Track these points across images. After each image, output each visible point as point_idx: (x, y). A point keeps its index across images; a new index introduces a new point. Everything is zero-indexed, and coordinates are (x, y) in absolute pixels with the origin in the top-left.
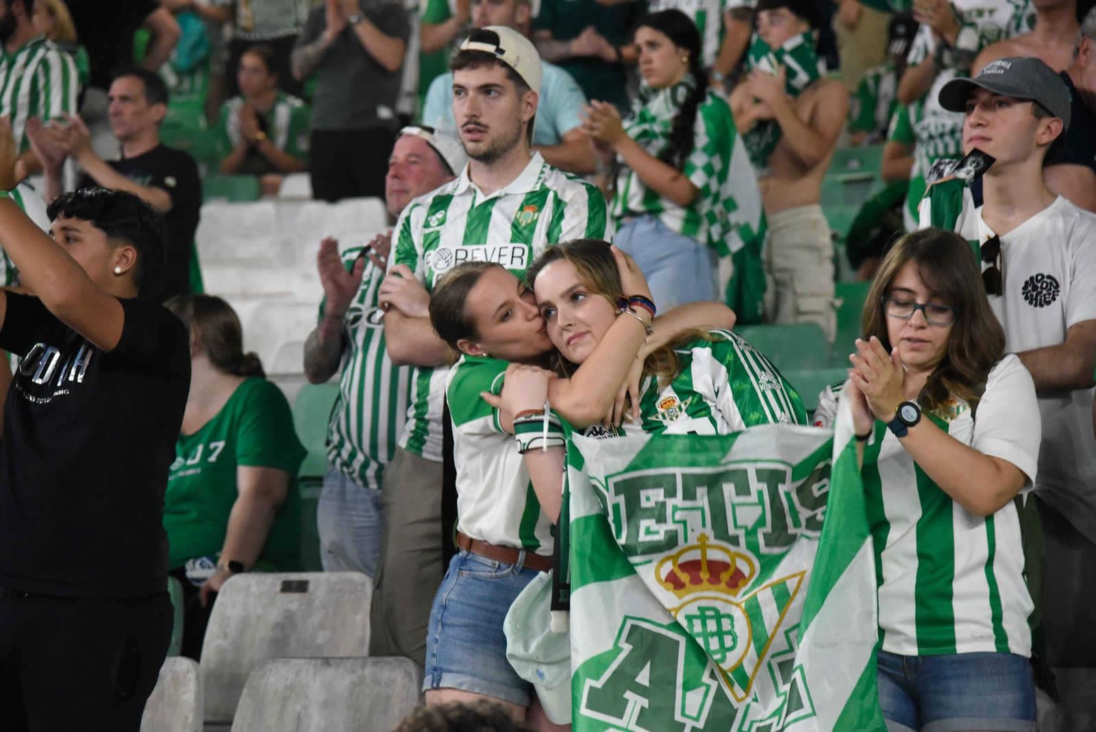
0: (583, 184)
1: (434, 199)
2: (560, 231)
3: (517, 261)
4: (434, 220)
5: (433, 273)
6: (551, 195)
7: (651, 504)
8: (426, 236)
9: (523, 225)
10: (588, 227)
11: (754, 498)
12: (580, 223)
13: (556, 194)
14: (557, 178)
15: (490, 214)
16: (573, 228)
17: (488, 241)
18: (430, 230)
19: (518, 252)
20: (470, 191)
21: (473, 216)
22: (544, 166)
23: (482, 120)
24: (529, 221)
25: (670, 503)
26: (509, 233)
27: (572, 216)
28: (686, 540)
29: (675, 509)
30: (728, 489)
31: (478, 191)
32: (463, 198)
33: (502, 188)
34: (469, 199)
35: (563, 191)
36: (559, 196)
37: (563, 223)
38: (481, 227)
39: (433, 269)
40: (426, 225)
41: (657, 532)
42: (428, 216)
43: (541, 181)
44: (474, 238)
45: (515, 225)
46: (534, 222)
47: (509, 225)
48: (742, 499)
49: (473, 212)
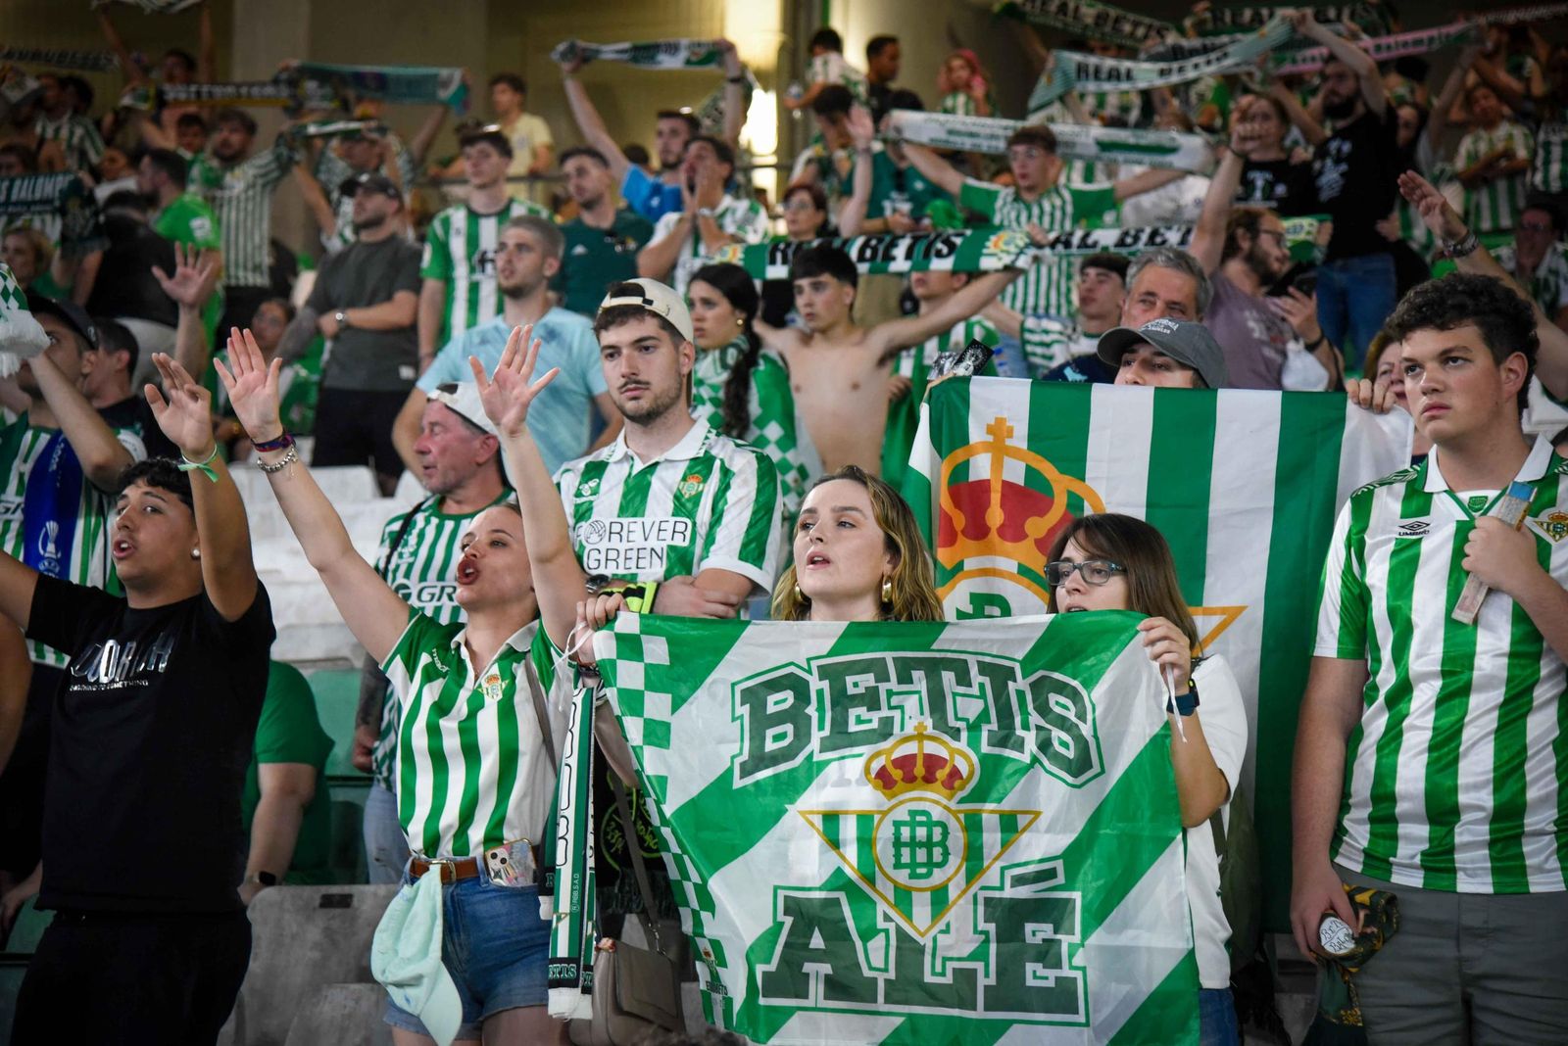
0: (753, 452)
1: (587, 465)
2: (726, 503)
3: (679, 538)
4: (586, 489)
5: (584, 548)
6: (717, 464)
7: (861, 690)
8: (577, 506)
9: (687, 496)
10: (756, 500)
11: (975, 690)
12: (747, 496)
13: (722, 461)
14: (724, 446)
15: (649, 484)
16: (740, 500)
17: (646, 513)
18: (583, 500)
19: (680, 527)
20: (628, 458)
21: (631, 485)
22: (709, 432)
23: (642, 377)
24: (693, 493)
25: (883, 687)
26: (671, 506)
27: (739, 487)
28: (902, 729)
29: (890, 693)
30: (948, 677)
31: (636, 458)
32: (619, 466)
33: (662, 453)
34: (626, 467)
35: (731, 459)
36: (727, 465)
37: (729, 494)
38: (638, 499)
39: (584, 543)
40: (578, 494)
41: (870, 721)
42: (580, 484)
43: (704, 448)
44: (631, 510)
45: (677, 498)
46: (699, 495)
47: (671, 497)
48: (961, 690)
49: (630, 481)
